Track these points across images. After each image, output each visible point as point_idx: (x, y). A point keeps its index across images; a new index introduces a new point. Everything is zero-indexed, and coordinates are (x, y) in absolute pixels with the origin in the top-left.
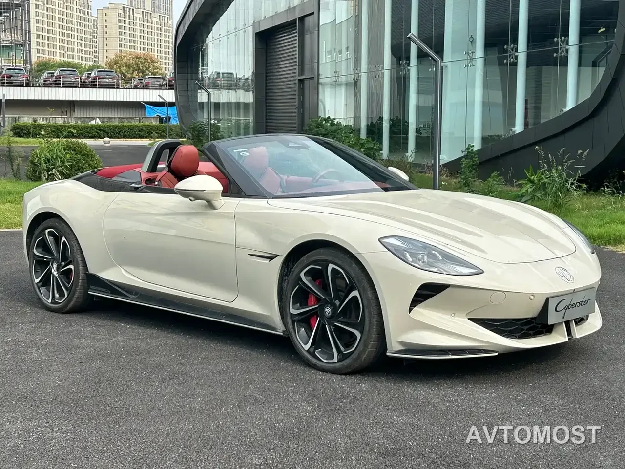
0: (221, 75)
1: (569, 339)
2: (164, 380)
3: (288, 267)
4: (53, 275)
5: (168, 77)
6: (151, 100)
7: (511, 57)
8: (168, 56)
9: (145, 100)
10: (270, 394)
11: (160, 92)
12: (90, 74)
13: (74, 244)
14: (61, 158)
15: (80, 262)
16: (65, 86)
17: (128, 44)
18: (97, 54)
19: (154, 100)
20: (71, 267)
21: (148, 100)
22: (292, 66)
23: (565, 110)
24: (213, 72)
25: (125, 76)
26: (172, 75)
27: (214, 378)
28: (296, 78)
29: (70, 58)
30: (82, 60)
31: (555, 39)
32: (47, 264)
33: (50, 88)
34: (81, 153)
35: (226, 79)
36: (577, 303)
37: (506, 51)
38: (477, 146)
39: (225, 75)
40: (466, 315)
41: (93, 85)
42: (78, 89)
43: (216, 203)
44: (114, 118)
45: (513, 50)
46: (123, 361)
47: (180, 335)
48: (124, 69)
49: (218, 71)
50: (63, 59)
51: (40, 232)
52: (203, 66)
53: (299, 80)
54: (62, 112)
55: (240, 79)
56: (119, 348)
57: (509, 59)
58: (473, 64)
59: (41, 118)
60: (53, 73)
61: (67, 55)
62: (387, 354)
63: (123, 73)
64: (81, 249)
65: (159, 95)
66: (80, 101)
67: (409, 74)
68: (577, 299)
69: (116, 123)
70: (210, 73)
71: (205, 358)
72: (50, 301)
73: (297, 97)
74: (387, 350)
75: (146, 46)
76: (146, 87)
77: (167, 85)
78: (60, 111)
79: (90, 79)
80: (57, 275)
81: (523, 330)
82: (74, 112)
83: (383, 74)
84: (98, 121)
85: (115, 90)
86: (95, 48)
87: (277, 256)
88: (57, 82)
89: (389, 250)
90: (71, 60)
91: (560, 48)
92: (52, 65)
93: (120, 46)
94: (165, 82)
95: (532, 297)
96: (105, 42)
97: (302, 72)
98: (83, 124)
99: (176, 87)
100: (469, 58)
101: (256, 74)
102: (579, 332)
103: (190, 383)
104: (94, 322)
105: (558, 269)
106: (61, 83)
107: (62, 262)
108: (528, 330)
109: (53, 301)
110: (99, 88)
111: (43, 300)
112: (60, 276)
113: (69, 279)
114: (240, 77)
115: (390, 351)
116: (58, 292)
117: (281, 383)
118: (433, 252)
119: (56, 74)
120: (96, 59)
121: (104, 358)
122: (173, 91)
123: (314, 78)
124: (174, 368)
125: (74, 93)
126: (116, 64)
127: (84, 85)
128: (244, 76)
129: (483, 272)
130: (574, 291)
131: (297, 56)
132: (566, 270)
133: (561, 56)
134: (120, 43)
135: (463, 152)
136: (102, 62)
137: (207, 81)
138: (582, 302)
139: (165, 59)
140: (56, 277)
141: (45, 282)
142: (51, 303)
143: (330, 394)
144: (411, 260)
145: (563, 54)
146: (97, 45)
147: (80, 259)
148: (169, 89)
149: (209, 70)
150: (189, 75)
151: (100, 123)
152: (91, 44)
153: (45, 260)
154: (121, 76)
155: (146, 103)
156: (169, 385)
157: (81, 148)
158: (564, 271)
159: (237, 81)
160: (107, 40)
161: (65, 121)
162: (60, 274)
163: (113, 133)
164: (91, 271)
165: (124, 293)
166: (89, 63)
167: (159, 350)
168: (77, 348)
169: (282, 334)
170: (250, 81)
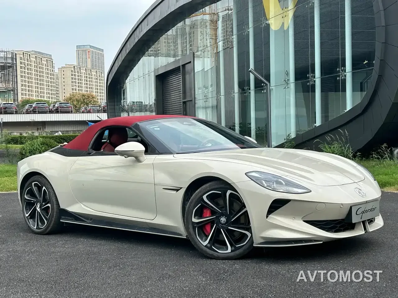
0: (135, 103)
1: (365, 232)
2: (110, 268)
3: (188, 195)
4: (37, 210)
5: (103, 105)
6: (93, 120)
7: (312, 81)
8: (102, 94)
9: (89, 120)
10: (179, 272)
11: (98, 114)
12: (55, 105)
13: (51, 190)
14: (39, 150)
15: (55, 202)
16: (39, 113)
17: (77, 88)
18: (58, 95)
19: (94, 119)
20: (49, 205)
21: (90, 119)
22: (178, 94)
23: (346, 111)
24: (130, 102)
25: (76, 107)
26: (105, 104)
27: (142, 265)
28: (181, 101)
29: (42, 98)
30: (49, 99)
31: (338, 69)
32: (33, 204)
33: (30, 115)
34: (51, 146)
35: (138, 105)
36: (368, 210)
37: (309, 78)
38: (293, 136)
39: (138, 103)
40: (302, 219)
41: (57, 111)
42: (47, 114)
43: (141, 159)
44: (70, 131)
45: (312, 77)
46: (83, 258)
47: (119, 243)
48: (75, 103)
49: (133, 101)
50: (38, 98)
51: (29, 184)
52: (124, 99)
53: (183, 102)
54: (38, 129)
55: (147, 105)
56: (80, 251)
57: (310, 83)
58: (289, 87)
59: (25, 133)
60: (32, 105)
61: (40, 96)
62: (254, 245)
63: (74, 105)
64: (55, 193)
65: (97, 116)
66: (48, 121)
67: (250, 95)
68: (369, 207)
69: (71, 134)
70: (128, 102)
71: (135, 255)
72: (35, 228)
73: (182, 112)
74: (253, 243)
75: (89, 89)
76: (89, 112)
77: (102, 110)
78: (36, 128)
79: (55, 108)
80: (40, 211)
81: (337, 227)
82: (45, 128)
83: (234, 96)
84: (60, 133)
85: (70, 114)
86: (57, 91)
87: (181, 188)
88: (34, 111)
89: (252, 180)
90: (42, 99)
91: (341, 75)
92: (31, 102)
93: (73, 89)
94: (101, 109)
95: (342, 206)
96: (63, 88)
97: (185, 97)
98: (51, 135)
99: (108, 111)
100: (286, 83)
101: (157, 100)
102: (371, 228)
103: (127, 268)
104: (63, 239)
105: (356, 189)
106: (37, 111)
107: (43, 202)
108: (340, 227)
109: (38, 228)
110: (60, 113)
111: (31, 227)
112: (42, 211)
113: (47, 213)
114: (147, 104)
115: (255, 244)
116: (40, 222)
117: (185, 266)
118: (279, 180)
119: (33, 106)
120: (58, 98)
121: (71, 257)
122: (106, 113)
123: (192, 100)
124: (116, 261)
125: (45, 116)
126: (70, 99)
127: (51, 112)
128: (149, 103)
129: (311, 191)
130: (367, 202)
131: (182, 88)
132: (361, 190)
133: (341, 79)
134: (73, 88)
135: (285, 140)
136: (61, 99)
137: (127, 107)
138: (372, 209)
139: (100, 97)
140: (39, 212)
141: (32, 216)
142: (36, 229)
143: (216, 271)
144: (266, 185)
145: (343, 78)
146: (58, 89)
147: (54, 200)
148: (103, 113)
149: (128, 101)
150: (116, 103)
151: (61, 134)
152: (55, 89)
153: (32, 202)
154: (74, 107)
155: (89, 121)
156: (114, 270)
157: (51, 143)
158: (360, 190)
159: (145, 106)
160: (64, 86)
161: (39, 134)
162: (42, 210)
163: (69, 140)
164: (62, 207)
165: (84, 219)
166: (53, 100)
167: (106, 252)
168: (53, 252)
169: (186, 238)
170: (153, 106)
